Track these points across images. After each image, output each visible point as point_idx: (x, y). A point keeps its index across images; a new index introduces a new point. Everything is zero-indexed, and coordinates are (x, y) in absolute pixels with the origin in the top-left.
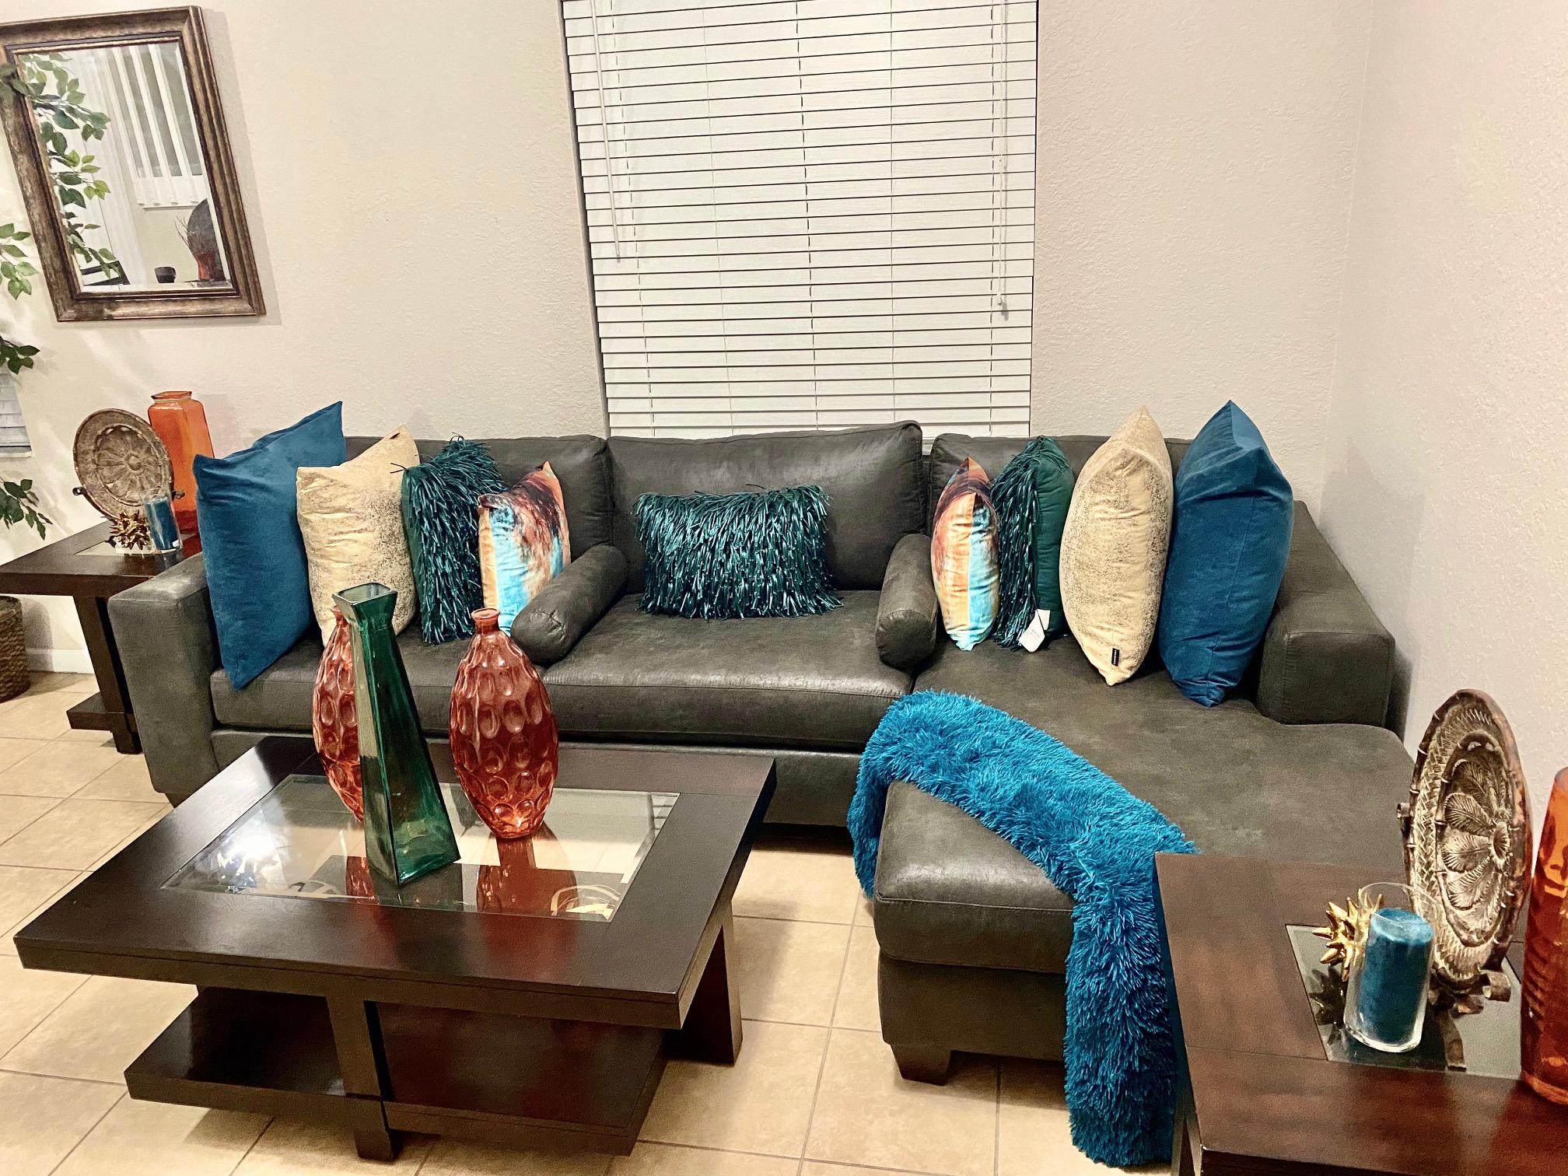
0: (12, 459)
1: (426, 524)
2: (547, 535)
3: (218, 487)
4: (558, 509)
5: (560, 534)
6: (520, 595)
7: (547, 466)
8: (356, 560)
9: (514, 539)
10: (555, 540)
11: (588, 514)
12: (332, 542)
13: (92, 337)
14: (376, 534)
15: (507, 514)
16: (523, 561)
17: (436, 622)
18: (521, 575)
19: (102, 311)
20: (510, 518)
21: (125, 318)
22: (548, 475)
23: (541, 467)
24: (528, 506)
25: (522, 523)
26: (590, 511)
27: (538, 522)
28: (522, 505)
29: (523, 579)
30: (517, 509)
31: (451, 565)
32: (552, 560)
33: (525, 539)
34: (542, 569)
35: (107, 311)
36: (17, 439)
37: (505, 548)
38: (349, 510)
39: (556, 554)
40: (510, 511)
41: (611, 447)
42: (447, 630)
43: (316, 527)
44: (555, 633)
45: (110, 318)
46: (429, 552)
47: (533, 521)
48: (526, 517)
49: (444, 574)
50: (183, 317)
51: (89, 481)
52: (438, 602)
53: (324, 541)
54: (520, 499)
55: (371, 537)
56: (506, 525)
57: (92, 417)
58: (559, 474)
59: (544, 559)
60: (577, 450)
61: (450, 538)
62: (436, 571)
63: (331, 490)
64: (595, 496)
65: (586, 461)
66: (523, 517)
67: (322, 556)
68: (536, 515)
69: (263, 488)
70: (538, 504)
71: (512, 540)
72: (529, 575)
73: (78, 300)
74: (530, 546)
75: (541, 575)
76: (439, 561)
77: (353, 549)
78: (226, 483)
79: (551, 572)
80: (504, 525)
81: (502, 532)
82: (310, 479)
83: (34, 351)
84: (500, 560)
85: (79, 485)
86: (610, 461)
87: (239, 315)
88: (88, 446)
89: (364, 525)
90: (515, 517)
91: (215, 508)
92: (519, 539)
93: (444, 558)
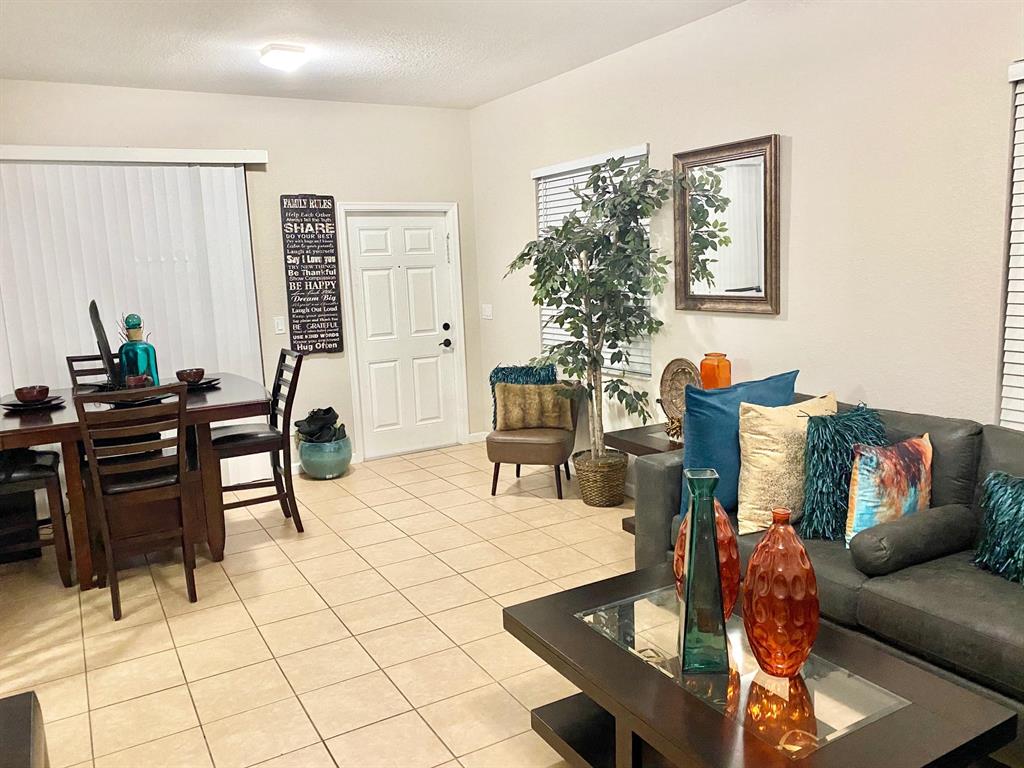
0: (642, 380)
1: (816, 455)
2: (904, 484)
3: (696, 405)
4: (922, 469)
5: (918, 486)
6: (871, 521)
7: (926, 436)
8: (765, 468)
9: (874, 480)
10: (912, 490)
11: (955, 479)
12: (754, 453)
13: (691, 319)
14: (784, 455)
15: (872, 461)
16: (878, 498)
17: (810, 524)
18: (875, 507)
19: (696, 306)
20: (874, 464)
21: (706, 310)
22: (925, 444)
23: (922, 437)
24: (894, 460)
25: (883, 471)
26: (955, 476)
27: (898, 473)
28: (886, 457)
29: (875, 510)
30: (881, 459)
31: (827, 487)
32: (905, 504)
33: (882, 481)
34: (894, 507)
35: (699, 305)
36: (646, 369)
37: (866, 485)
38: (768, 436)
39: (910, 500)
40: (875, 459)
41: (985, 432)
42: (816, 532)
43: (747, 441)
44: (878, 554)
45: (700, 309)
46: (815, 475)
47: (893, 470)
48: (888, 465)
49: (821, 492)
50: (735, 312)
51: (665, 396)
52: (814, 510)
53: (749, 451)
54: (889, 453)
55: (781, 456)
56: (870, 469)
57: (672, 361)
58: (935, 444)
59: (897, 501)
60: (955, 429)
61: (831, 469)
62: (817, 489)
63: (760, 421)
64: (963, 467)
65: (963, 439)
66: (885, 466)
67: (748, 461)
68: (898, 467)
69: (723, 412)
70: (903, 459)
71: (872, 480)
72: (881, 509)
73: (687, 299)
74: (885, 488)
75: (892, 512)
76: (820, 482)
77: (765, 460)
78: (701, 404)
79: (902, 512)
80: (868, 468)
81: (866, 472)
82: (747, 411)
83: (662, 323)
84: (861, 492)
85: (659, 397)
86: (981, 444)
87: (764, 313)
88: (668, 377)
89: (776, 447)
90: (878, 464)
91: (692, 418)
92: (878, 480)
93: (824, 482)
